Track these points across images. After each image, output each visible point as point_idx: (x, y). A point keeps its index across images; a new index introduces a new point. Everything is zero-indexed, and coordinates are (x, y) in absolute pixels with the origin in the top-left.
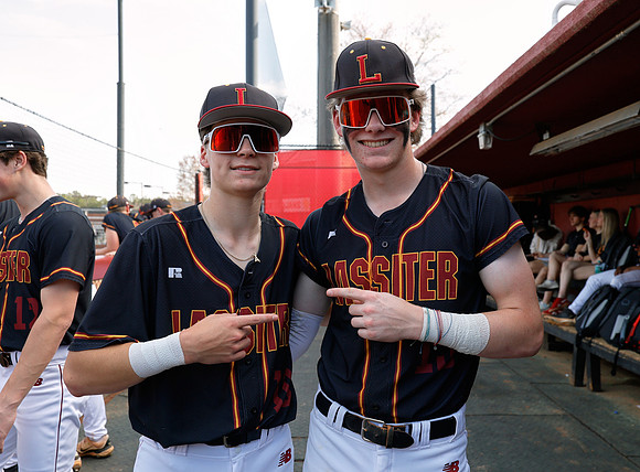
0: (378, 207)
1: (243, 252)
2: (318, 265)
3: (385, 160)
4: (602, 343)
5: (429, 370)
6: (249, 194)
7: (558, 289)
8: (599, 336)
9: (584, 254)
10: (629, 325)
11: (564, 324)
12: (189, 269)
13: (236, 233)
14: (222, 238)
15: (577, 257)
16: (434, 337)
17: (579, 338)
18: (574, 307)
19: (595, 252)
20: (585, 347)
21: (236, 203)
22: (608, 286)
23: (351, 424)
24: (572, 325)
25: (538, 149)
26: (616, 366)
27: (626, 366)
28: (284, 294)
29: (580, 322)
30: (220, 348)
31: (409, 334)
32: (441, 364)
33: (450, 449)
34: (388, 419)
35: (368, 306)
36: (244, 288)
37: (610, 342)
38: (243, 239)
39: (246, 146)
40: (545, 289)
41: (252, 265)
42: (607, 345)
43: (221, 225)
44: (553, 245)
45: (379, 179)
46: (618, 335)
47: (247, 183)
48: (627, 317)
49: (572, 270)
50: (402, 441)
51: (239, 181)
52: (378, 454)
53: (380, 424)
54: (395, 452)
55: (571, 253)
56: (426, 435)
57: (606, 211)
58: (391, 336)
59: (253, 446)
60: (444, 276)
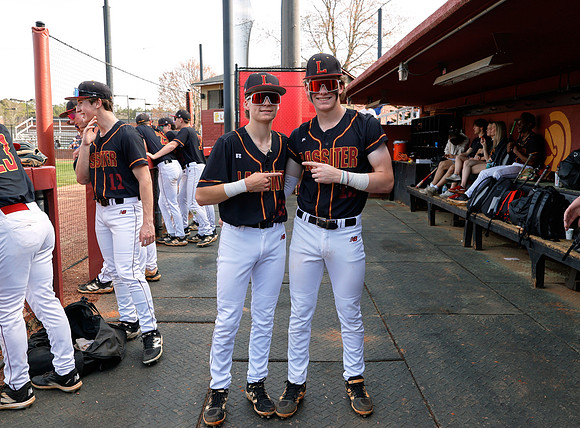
0: (324, 128)
1: (265, 148)
2: (297, 154)
3: (328, 106)
4: (482, 216)
5: (345, 197)
6: (267, 122)
7: (460, 181)
8: (481, 212)
9: (481, 155)
10: (500, 203)
11: (460, 205)
12: (244, 154)
13: (261, 140)
14: (256, 142)
15: (476, 157)
16: (345, 182)
17: (468, 214)
18: (468, 193)
19: (488, 154)
20: (472, 220)
21: (261, 126)
22: (491, 177)
23: (312, 220)
24: (466, 205)
25: (439, 81)
26: (489, 231)
27: (495, 230)
28: (282, 166)
29: (469, 203)
30: (261, 185)
31: (335, 181)
32: (350, 194)
33: (354, 231)
34: (328, 218)
35: (319, 169)
36: (266, 163)
37: (487, 215)
38: (265, 142)
39: (267, 102)
40: (452, 181)
41: (269, 153)
42: (485, 217)
43: (255, 136)
44: (461, 149)
45: (325, 114)
46: (492, 210)
47: (268, 117)
48: (499, 198)
49: (471, 167)
50: (333, 227)
51: (264, 117)
52: (323, 232)
53: (324, 219)
54: (330, 231)
55: (472, 155)
56: (343, 224)
57: (497, 123)
58: (328, 181)
59: (270, 230)
60: (352, 157)
